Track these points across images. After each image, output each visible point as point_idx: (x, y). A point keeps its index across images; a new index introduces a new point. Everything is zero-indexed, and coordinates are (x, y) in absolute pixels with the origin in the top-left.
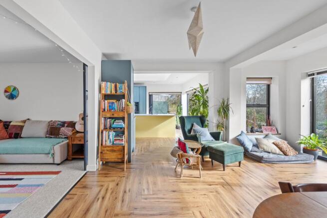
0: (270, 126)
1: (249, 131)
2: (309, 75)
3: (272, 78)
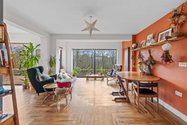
0: (63, 69)
2: (73, 50)
3: (62, 48)
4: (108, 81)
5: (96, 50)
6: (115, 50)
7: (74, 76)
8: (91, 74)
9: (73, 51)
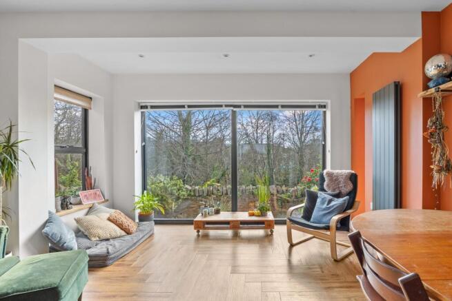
0: (91, 189)
1: (60, 208)
2: (142, 107)
3: (91, 98)
4: (292, 246)
5: (239, 106)
6: (321, 106)
7: (143, 218)
8: (217, 212)
9: (142, 113)
